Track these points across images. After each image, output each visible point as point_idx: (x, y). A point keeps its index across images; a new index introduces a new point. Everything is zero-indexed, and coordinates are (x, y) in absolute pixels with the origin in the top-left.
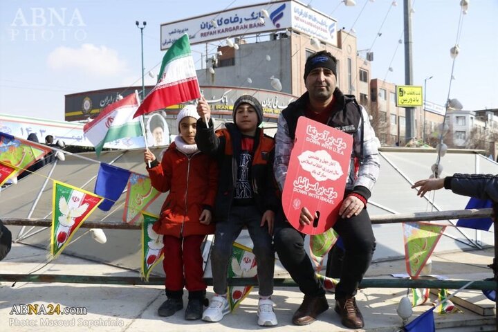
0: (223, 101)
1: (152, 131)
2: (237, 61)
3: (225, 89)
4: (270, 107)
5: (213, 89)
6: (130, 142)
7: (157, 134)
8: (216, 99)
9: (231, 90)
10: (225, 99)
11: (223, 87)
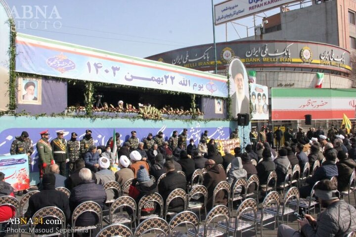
0: (286, 54)
1: (234, 78)
2: (283, 26)
3: (287, 43)
4: (328, 59)
5: (276, 43)
6: (214, 88)
7: (238, 80)
8: (279, 52)
9: (293, 43)
10: (287, 52)
11: (286, 41)
